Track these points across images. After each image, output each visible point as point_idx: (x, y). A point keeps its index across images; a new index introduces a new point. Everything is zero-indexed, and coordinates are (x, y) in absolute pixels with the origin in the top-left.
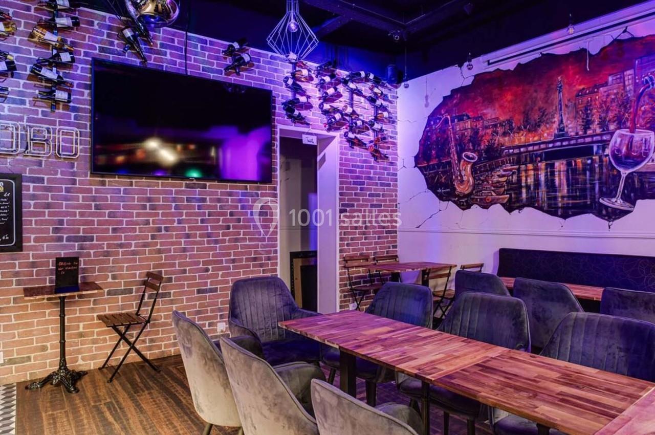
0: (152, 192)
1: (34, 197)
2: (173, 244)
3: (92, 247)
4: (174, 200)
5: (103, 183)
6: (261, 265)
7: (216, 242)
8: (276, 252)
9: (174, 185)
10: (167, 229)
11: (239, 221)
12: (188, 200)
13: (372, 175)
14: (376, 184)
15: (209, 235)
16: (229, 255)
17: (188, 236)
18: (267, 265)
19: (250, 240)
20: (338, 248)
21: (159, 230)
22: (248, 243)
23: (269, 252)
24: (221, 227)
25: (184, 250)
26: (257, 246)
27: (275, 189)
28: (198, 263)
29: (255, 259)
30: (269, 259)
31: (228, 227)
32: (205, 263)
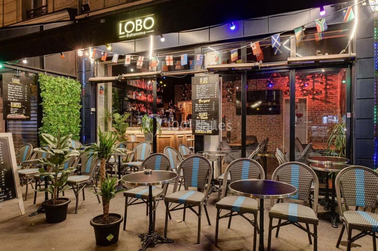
0: (249, 118)
1: (227, 120)
2: (254, 130)
3: (237, 130)
4: (254, 120)
5: (239, 117)
6: (278, 137)
7: (265, 130)
8: (283, 134)
9: (254, 117)
10: (252, 127)
11: (271, 125)
12: (258, 120)
13: (324, 109)
14: (326, 112)
15: (263, 128)
16: (268, 133)
17: (257, 128)
18: (280, 137)
19: (275, 130)
20: (307, 134)
21: (251, 127)
22: (274, 131)
23: (281, 133)
24: (266, 127)
25: (257, 132)
26: (277, 132)
27: (283, 116)
28: (260, 135)
29: (276, 135)
30: (280, 135)
31: (268, 127)
32: (262, 135)
